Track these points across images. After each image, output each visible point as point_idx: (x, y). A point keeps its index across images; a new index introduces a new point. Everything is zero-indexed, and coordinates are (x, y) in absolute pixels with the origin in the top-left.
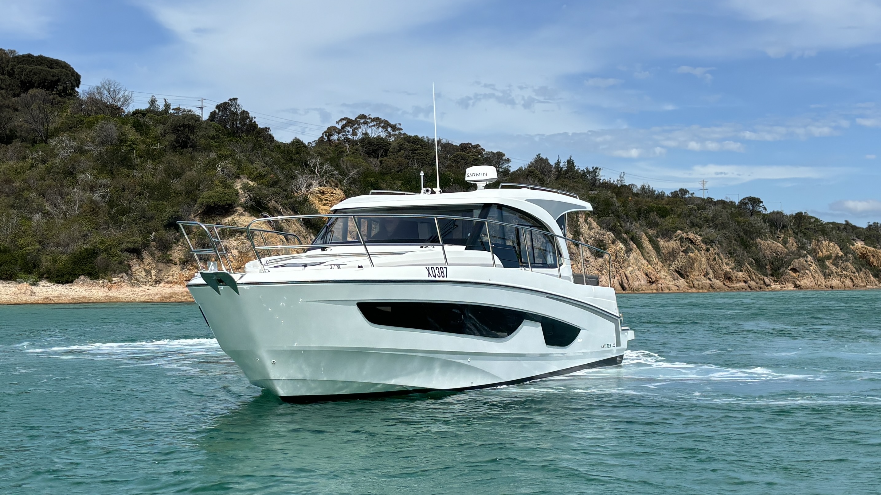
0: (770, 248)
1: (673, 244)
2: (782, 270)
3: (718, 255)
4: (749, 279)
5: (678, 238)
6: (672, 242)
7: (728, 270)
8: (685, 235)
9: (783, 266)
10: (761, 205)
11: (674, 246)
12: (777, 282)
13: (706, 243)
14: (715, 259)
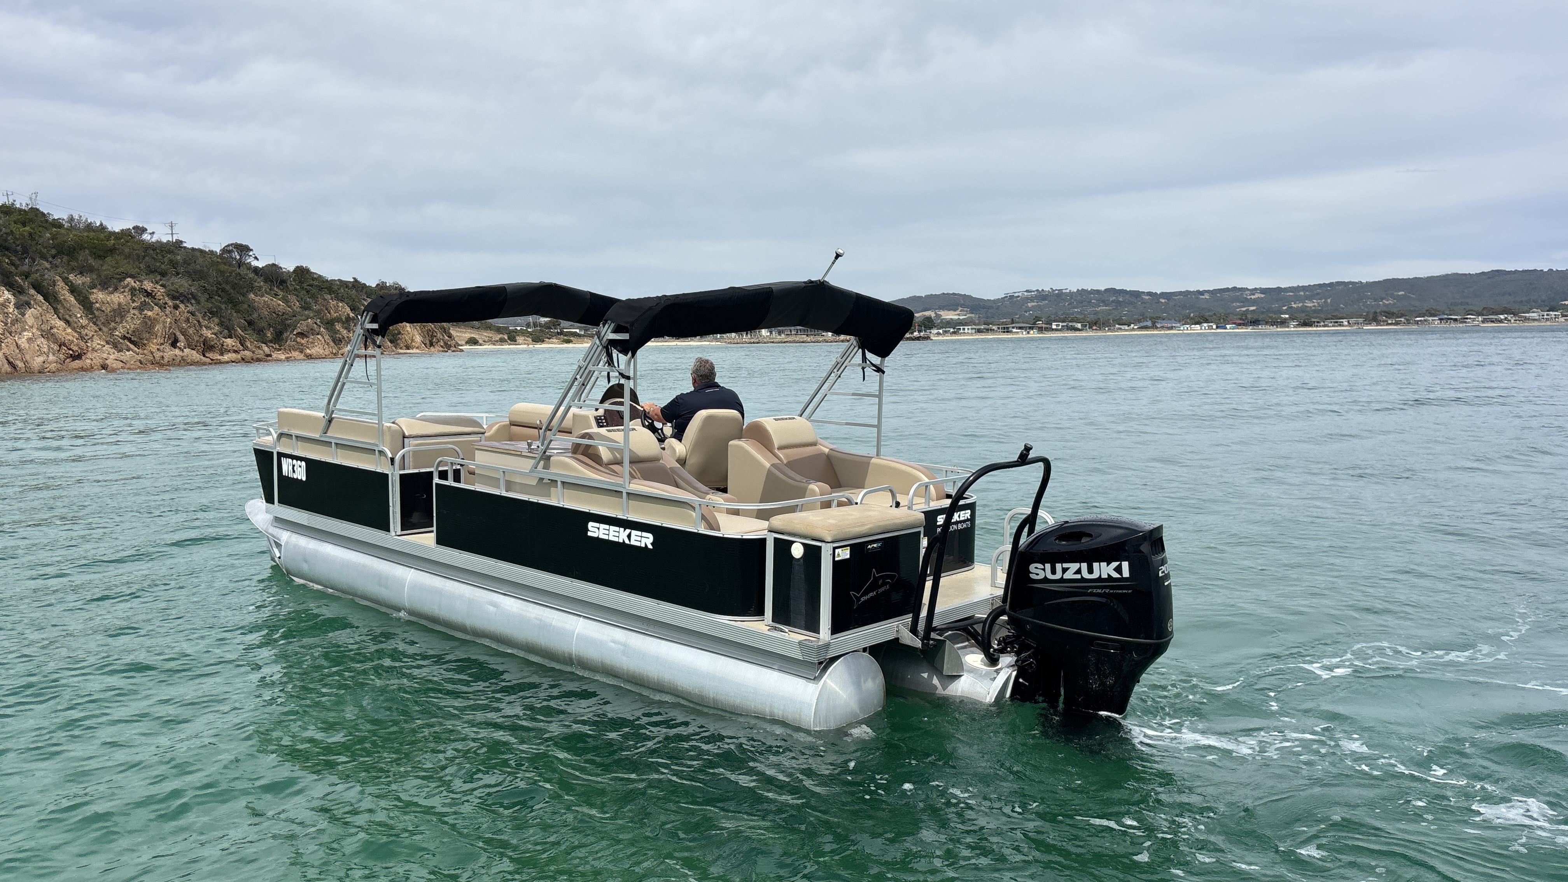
0: (268, 306)
1: (118, 298)
2: (285, 335)
3: (193, 314)
4: (242, 348)
5: (127, 290)
6: (116, 295)
7: (210, 336)
8: (137, 285)
9: (286, 330)
10: (251, 253)
11: (122, 300)
12: (280, 350)
13: (174, 298)
14: (188, 319)
